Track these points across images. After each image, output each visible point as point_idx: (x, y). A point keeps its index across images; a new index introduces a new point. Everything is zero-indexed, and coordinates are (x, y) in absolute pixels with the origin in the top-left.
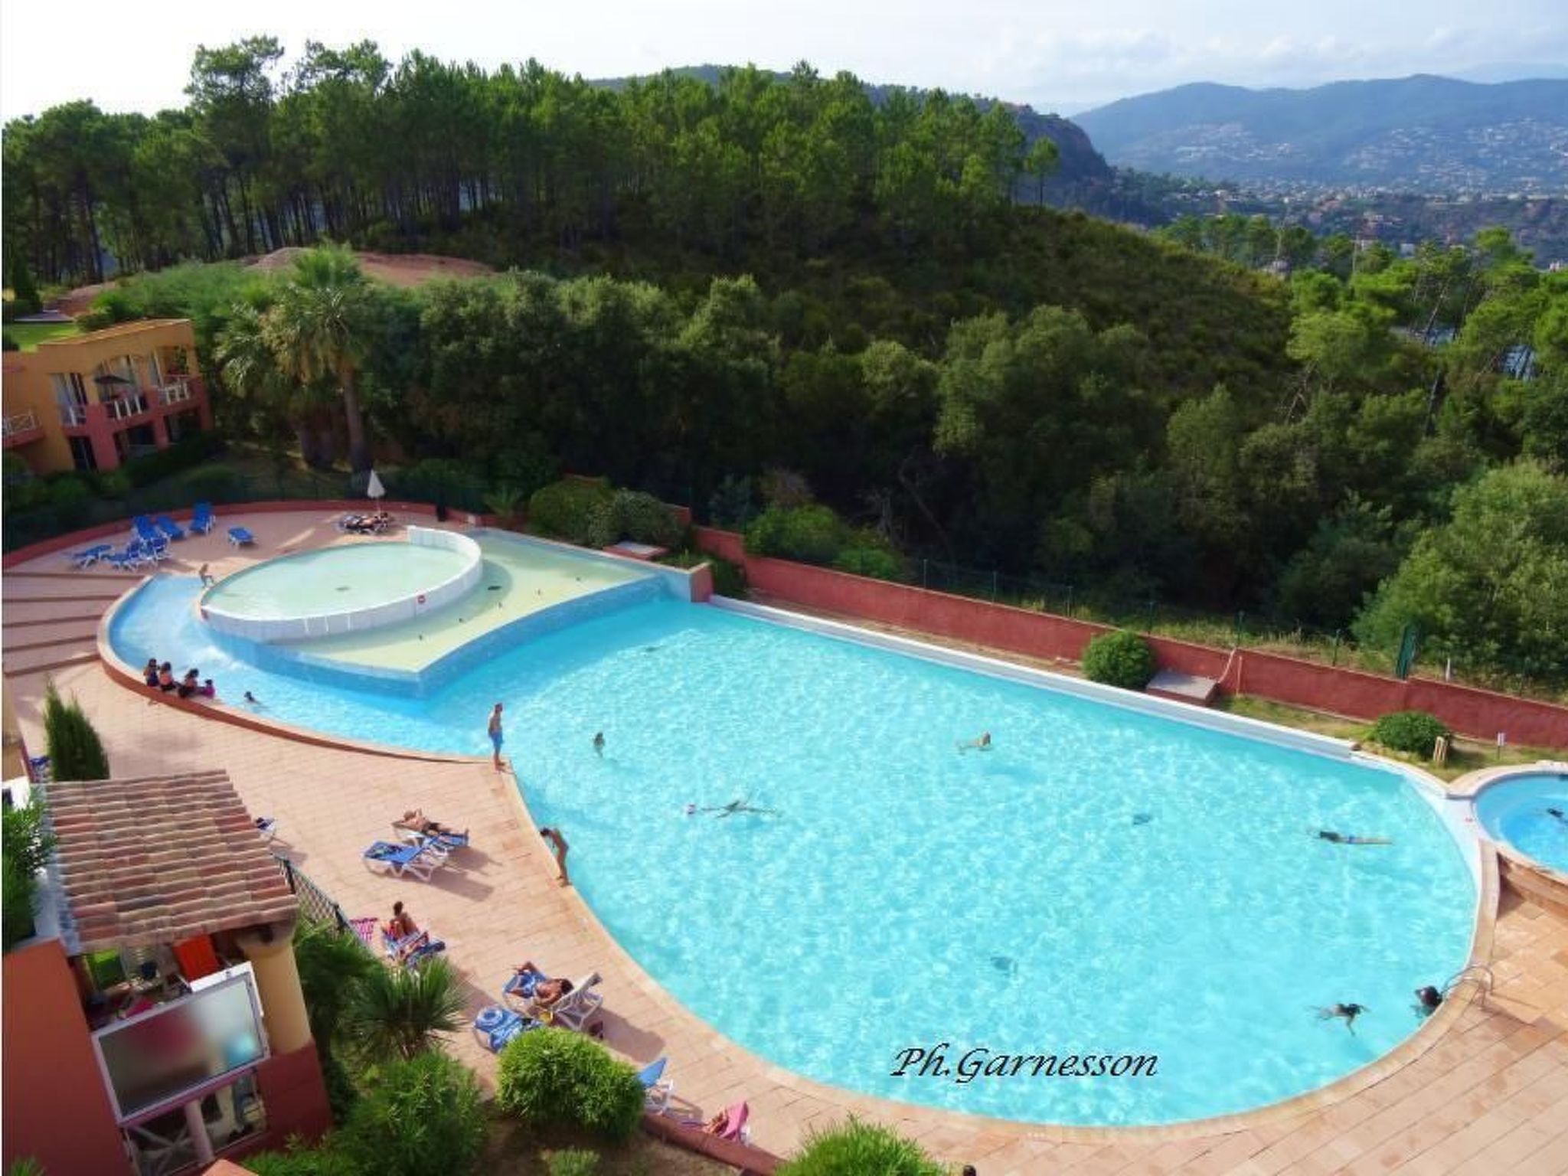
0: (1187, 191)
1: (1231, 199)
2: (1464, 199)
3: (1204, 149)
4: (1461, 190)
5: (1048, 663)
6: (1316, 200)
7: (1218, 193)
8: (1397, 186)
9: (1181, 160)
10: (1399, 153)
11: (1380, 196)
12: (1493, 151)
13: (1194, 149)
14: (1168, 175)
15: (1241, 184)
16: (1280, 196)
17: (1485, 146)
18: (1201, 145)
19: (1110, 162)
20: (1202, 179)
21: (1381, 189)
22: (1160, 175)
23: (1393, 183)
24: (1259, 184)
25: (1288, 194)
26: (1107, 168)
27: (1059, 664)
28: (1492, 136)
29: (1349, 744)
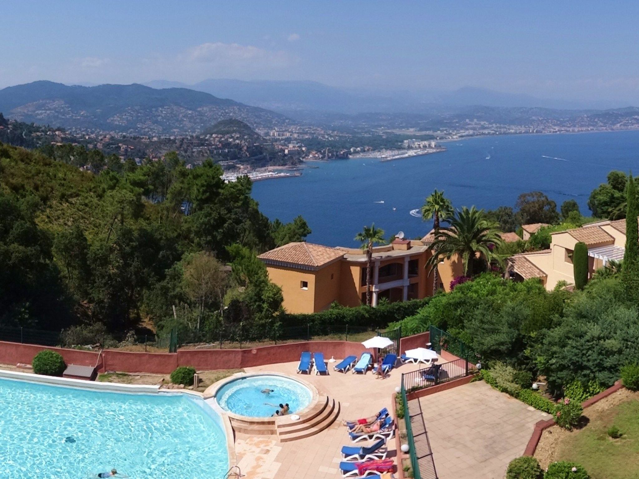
0: (43, 131)
1: (63, 136)
2: (155, 139)
3: (48, 112)
4: (154, 135)
5: (14, 367)
6: (100, 138)
7: (57, 133)
8: (131, 133)
9: (39, 117)
10: (130, 118)
11: (124, 137)
12: (163, 118)
13: (43, 111)
14: (33, 124)
15: (66, 129)
16: (84, 135)
17: (159, 116)
18: (47, 110)
19: (6, 117)
20: (49, 126)
21: (124, 134)
22: (29, 124)
23: (129, 132)
24: (74, 130)
25: (88, 135)
26: (4, 120)
27: (19, 367)
28: (162, 111)
29: (157, 387)
